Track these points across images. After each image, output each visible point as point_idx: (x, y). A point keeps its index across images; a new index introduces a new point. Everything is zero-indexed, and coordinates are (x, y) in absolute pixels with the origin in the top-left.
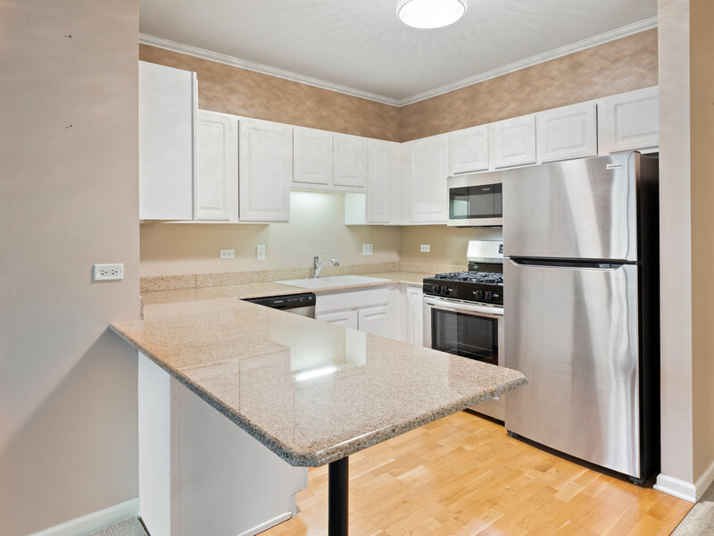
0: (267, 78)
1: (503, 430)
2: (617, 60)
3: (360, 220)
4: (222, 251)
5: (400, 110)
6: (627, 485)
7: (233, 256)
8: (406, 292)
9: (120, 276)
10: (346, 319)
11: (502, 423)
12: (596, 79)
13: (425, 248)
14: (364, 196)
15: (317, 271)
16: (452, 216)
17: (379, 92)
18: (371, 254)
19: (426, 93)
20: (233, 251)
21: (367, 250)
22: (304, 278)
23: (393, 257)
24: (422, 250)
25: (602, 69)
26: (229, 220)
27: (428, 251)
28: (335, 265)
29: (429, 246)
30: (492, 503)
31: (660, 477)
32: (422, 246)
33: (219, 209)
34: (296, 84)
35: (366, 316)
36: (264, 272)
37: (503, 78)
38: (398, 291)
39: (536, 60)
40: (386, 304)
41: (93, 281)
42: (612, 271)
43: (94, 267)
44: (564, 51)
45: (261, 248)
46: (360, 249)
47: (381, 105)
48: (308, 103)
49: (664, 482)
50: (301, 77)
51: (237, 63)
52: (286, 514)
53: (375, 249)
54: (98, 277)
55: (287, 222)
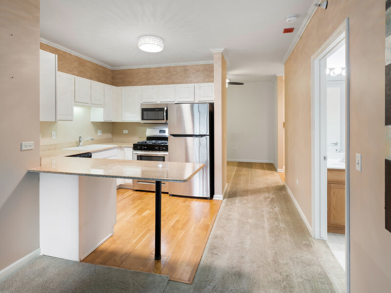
1: (168, 195)
2: (198, 71)
3: (101, 119)
5: (112, 71)
6: (206, 200)
8: (124, 150)
9: (32, 147)
11: (167, 193)
12: (192, 76)
13: (126, 132)
14: (103, 109)
15: (81, 143)
16: (143, 119)
17: (102, 61)
18: (101, 134)
19: (127, 67)
21: (99, 133)
22: (74, 147)
24: (124, 133)
25: (194, 73)
29: (127, 131)
30: (175, 213)
31: (214, 196)
32: (124, 131)
36: (55, 145)
37: (160, 68)
38: (120, 150)
39: (173, 65)
40: (116, 156)
41: (21, 150)
42: (201, 139)
43: (21, 144)
44: (182, 64)
45: (53, 133)
46: (97, 133)
48: (75, 64)
49: (216, 197)
50: (73, 52)
52: (111, 234)
53: (102, 132)
54: (24, 148)
55: (72, 120)
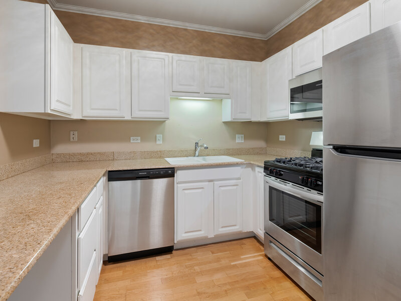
0: (164, 28)
4: (132, 138)
5: (267, 42)
7: (139, 141)
8: (255, 170)
10: (202, 188)
13: (282, 138)
14: (230, 100)
16: (292, 111)
18: (243, 141)
20: (139, 138)
21: (239, 140)
22: (189, 156)
23: (261, 144)
24: (280, 140)
26: (124, 117)
27: (284, 140)
28: (205, 148)
29: (284, 136)
32: (280, 136)
33: (116, 110)
34: (186, 30)
35: (220, 187)
36: (160, 151)
38: (249, 169)
40: (239, 179)
45: (159, 136)
46: (234, 138)
47: (252, 40)
48: (194, 41)
50: (187, 24)
51: (142, 19)
53: (245, 138)
55: (167, 118)
